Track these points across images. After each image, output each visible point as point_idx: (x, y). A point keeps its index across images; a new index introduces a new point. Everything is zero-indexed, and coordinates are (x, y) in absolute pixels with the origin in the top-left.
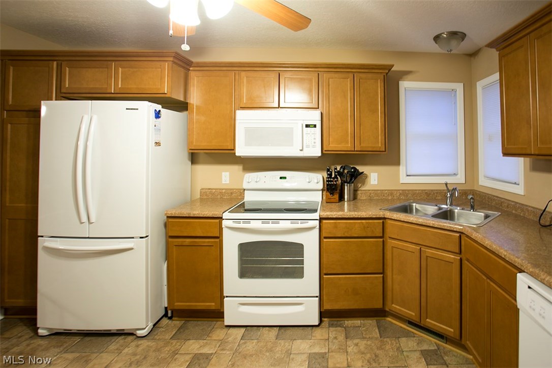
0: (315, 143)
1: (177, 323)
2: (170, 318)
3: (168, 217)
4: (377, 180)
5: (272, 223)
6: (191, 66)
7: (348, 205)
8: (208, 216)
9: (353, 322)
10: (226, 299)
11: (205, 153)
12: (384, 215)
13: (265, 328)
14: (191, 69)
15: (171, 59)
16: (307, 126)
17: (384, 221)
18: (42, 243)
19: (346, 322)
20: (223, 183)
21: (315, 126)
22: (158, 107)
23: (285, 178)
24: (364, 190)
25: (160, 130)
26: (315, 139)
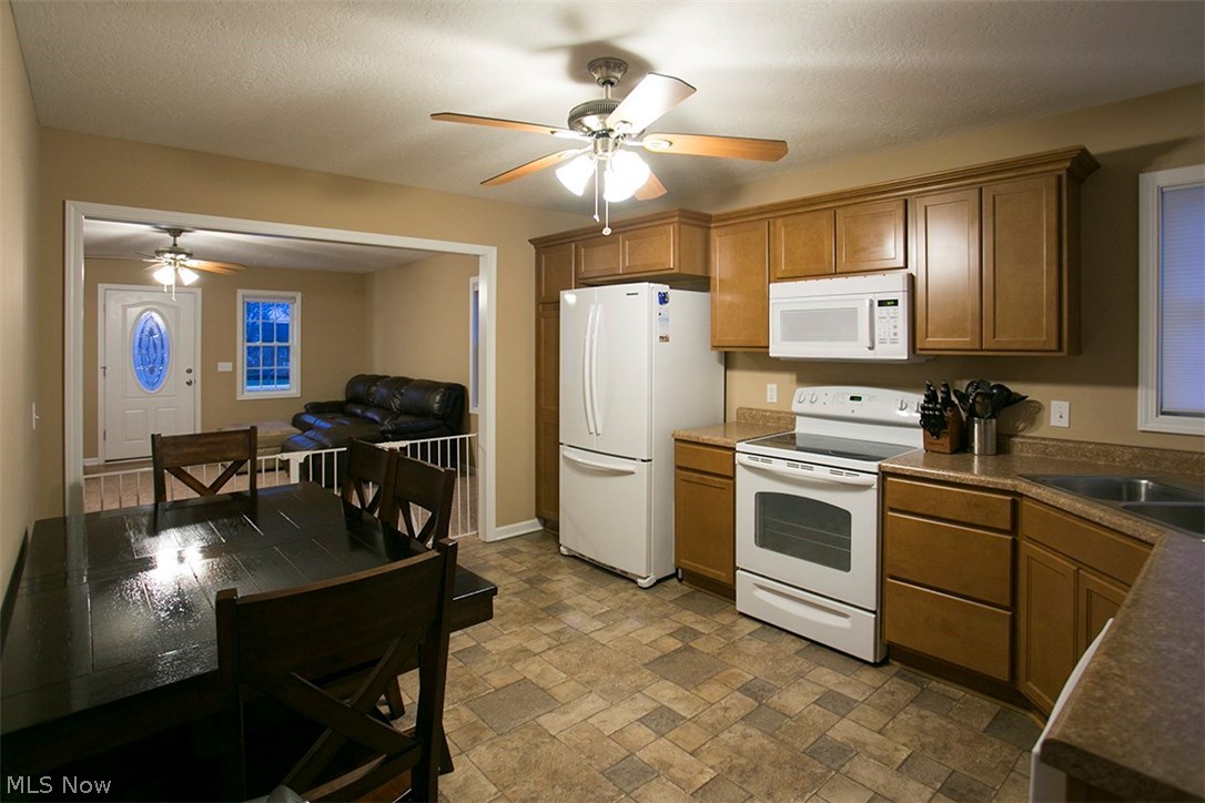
0: (895, 334)
1: (686, 588)
2: (680, 581)
3: (676, 440)
4: (1066, 416)
5: (803, 468)
6: (711, 222)
7: (979, 461)
8: (719, 444)
9: (948, 688)
10: (738, 572)
11: (745, 352)
12: (1015, 486)
13: (789, 636)
14: (712, 225)
15: (676, 219)
16: (882, 303)
17: (1018, 499)
18: (565, 452)
19: (934, 683)
20: (769, 400)
21: (895, 303)
22: (664, 288)
23: (859, 399)
24: (1030, 438)
25: (667, 319)
26: (895, 327)
